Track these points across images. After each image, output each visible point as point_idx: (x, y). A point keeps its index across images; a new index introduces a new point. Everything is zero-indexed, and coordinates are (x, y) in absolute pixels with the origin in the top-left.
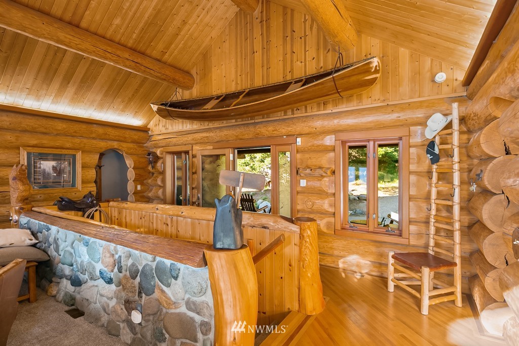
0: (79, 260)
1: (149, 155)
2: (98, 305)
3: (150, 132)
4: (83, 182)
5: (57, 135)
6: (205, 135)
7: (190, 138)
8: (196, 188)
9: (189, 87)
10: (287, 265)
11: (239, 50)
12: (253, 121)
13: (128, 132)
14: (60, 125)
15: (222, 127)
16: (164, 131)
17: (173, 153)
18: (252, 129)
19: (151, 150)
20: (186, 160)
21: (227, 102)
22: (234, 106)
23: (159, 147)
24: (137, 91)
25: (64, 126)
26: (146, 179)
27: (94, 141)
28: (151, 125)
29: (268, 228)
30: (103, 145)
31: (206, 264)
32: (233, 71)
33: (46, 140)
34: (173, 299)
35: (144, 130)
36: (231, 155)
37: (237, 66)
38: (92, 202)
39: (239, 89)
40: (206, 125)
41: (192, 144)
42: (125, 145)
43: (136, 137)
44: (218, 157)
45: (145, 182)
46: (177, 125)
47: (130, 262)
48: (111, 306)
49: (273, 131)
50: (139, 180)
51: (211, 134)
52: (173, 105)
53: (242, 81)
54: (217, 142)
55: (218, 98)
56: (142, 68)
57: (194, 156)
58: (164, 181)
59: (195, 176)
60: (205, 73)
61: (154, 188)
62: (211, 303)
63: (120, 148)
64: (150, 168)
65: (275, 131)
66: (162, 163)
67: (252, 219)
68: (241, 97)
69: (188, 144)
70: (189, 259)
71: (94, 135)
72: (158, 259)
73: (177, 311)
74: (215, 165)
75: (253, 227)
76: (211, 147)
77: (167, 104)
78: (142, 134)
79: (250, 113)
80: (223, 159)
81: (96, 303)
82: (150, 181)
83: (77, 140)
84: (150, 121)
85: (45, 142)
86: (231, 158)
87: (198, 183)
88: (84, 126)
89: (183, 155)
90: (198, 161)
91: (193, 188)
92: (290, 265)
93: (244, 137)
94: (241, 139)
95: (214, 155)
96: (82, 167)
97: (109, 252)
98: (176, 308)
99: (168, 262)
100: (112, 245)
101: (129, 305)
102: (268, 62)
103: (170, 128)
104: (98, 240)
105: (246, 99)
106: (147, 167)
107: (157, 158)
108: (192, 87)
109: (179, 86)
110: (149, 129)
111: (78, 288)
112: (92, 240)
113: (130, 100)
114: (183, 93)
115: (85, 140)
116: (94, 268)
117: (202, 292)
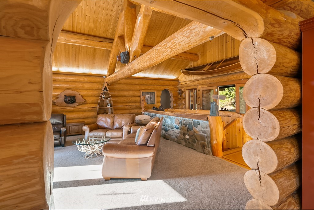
0: (167, 124)
1: (179, 91)
2: (174, 136)
3: (179, 81)
4: (157, 102)
5: (149, 85)
6: (204, 81)
7: (197, 83)
8: (200, 104)
9: (196, 61)
10: (238, 130)
11: (220, 41)
12: (227, 73)
13: (171, 82)
14: (150, 82)
15: (212, 77)
16: (185, 80)
17: (189, 90)
18: (226, 77)
19: (179, 89)
20: (195, 92)
21: (214, 66)
22: (217, 68)
23: (183, 87)
24: (176, 65)
25: (152, 82)
26: (178, 101)
27: (160, 87)
28: (180, 78)
29: (230, 117)
30: (163, 88)
31: (208, 120)
32: (217, 51)
33: (147, 87)
34: (198, 130)
35: (177, 80)
36: (216, 90)
37: (219, 49)
38: (163, 109)
39: (220, 59)
40: (204, 77)
41: (198, 85)
42: (170, 87)
43: (174, 84)
44: (209, 90)
45: (177, 102)
46: (191, 77)
47: (185, 122)
48: (178, 136)
49: (236, 77)
50: (175, 101)
51: (207, 80)
52: (190, 69)
53: (221, 55)
54: (209, 84)
55: (210, 64)
56: (179, 57)
57: (199, 91)
58: (185, 102)
59: (199, 99)
60: (204, 54)
61: (181, 105)
62: (209, 130)
63: (168, 89)
64: (179, 96)
65: (237, 77)
66: (185, 94)
67: (224, 113)
68: (221, 63)
69: (196, 85)
70: (203, 119)
71: (160, 84)
72: (194, 120)
73: (200, 134)
74: (209, 94)
75: (225, 116)
76: (207, 86)
77: (187, 69)
78: (176, 82)
79: (224, 71)
80: (212, 91)
81: (173, 136)
82: (179, 102)
83: (155, 87)
84: (179, 76)
85: (146, 88)
86: (216, 91)
87: (201, 102)
88: (157, 81)
89: (194, 90)
90: (201, 93)
91: (198, 105)
92: (239, 130)
93: (222, 81)
94: (221, 82)
95: (208, 90)
96: (157, 97)
97: (178, 120)
98: (199, 133)
99: (197, 120)
100: (179, 118)
101: (184, 134)
102: (234, 46)
103: (188, 78)
104: (174, 117)
105: (223, 64)
106: (178, 96)
107: (182, 92)
108: (198, 60)
109: (192, 61)
110: (179, 80)
111: (166, 132)
112: (172, 117)
113: (173, 69)
114: (194, 63)
115: (157, 86)
116: (173, 125)
117: (207, 128)
